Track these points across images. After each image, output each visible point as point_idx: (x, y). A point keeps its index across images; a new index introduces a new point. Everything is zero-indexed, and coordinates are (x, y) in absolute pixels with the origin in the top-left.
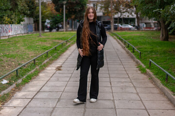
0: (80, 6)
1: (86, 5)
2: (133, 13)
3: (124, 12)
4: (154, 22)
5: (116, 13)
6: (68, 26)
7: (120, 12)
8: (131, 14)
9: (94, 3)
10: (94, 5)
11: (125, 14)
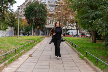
0: (43, 21)
1: (46, 20)
2: (74, 27)
3: (69, 26)
4: (86, 32)
5: (64, 26)
6: (35, 33)
7: (67, 26)
8: (73, 27)
9: (51, 20)
10: (51, 21)
11: (69, 27)
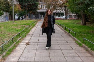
0: (35, 6)
1: (38, 5)
3: (58, 10)
4: (74, 15)
5: (54, 10)
6: (28, 17)
7: (56, 9)
8: (62, 10)
10: (42, 6)
